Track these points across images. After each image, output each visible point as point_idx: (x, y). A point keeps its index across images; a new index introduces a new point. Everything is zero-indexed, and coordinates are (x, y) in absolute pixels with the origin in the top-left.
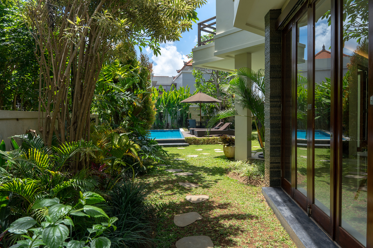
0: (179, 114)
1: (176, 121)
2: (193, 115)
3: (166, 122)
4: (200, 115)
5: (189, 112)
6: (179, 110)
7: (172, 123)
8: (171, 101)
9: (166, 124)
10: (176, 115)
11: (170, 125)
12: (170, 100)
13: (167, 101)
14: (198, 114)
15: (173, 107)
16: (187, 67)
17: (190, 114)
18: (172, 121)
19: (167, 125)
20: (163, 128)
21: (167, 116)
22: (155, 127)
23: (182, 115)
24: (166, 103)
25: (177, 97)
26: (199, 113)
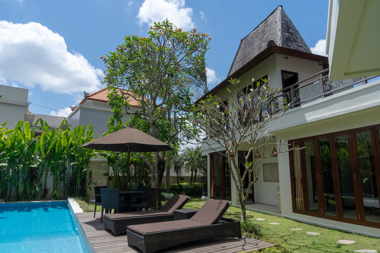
0: (69, 171)
1: (62, 184)
2: (95, 174)
3: (43, 186)
4: (107, 174)
5: (89, 169)
6: (71, 164)
7: (54, 189)
8: (57, 148)
9: (43, 189)
10: (64, 173)
11: (50, 192)
12: (55, 146)
13: (50, 148)
14: (104, 173)
15: (60, 159)
16: (88, 101)
17: (91, 172)
18: (55, 184)
19: (43, 193)
20: (34, 197)
21: (47, 174)
22: (17, 196)
23: (75, 174)
24: (45, 151)
25: (70, 142)
26: (106, 171)
